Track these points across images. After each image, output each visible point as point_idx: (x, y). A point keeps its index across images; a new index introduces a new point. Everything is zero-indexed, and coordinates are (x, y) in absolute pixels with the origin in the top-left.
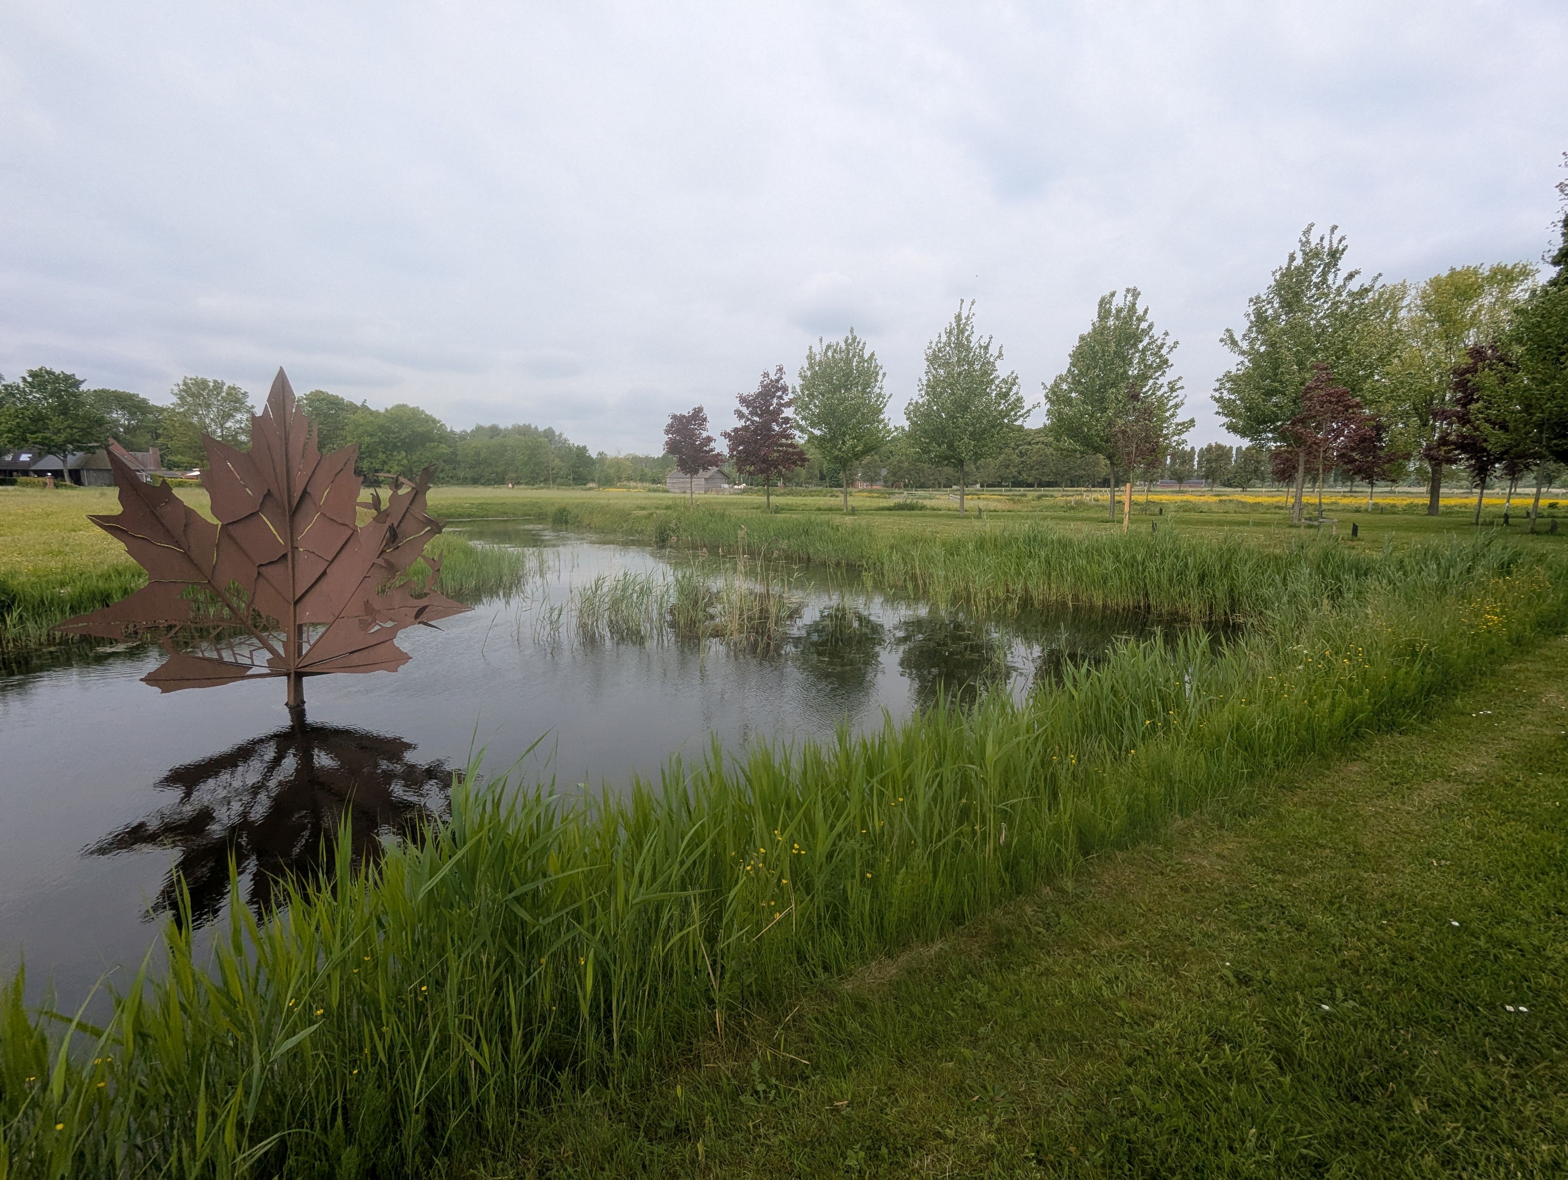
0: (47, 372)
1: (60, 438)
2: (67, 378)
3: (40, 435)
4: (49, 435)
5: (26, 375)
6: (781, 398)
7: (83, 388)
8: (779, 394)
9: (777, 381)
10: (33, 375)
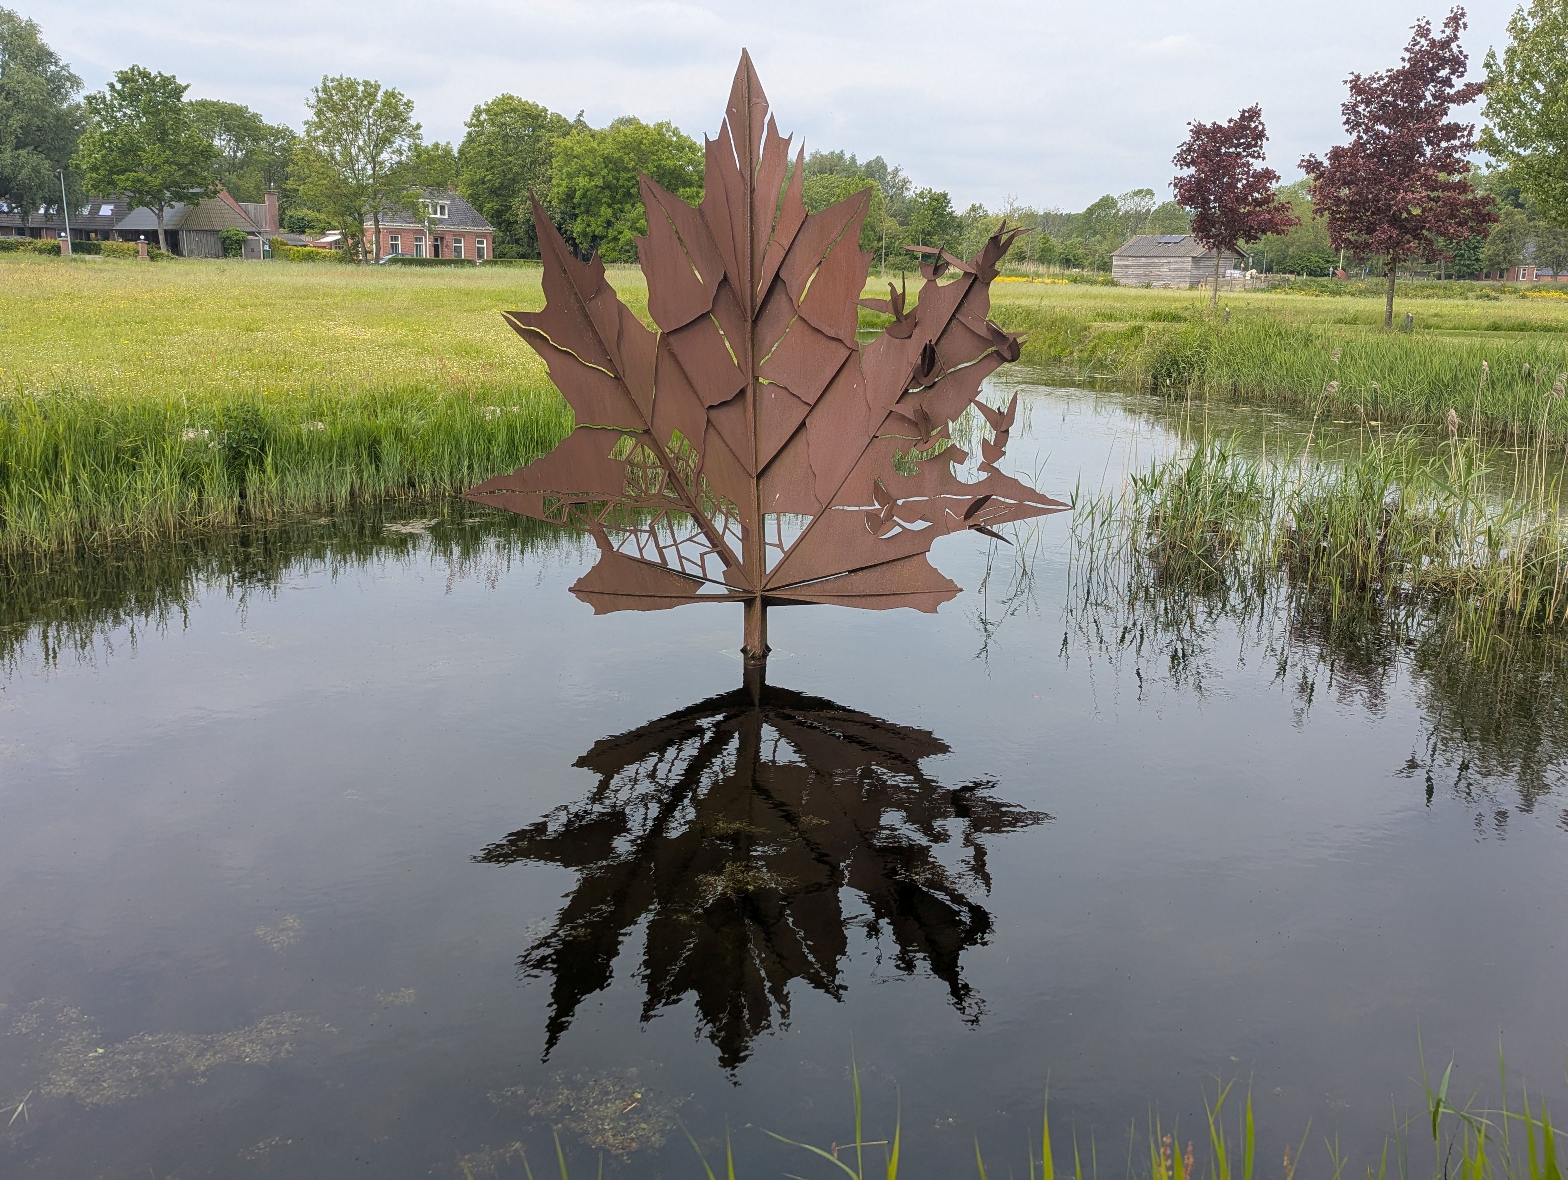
0: (140, 73)
1: (156, 181)
2: (167, 81)
3: (132, 175)
4: (141, 175)
5: (114, 80)
6: (1447, 82)
7: (186, 98)
8: (1444, 73)
9: (1446, 44)
10: (124, 79)
